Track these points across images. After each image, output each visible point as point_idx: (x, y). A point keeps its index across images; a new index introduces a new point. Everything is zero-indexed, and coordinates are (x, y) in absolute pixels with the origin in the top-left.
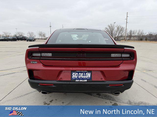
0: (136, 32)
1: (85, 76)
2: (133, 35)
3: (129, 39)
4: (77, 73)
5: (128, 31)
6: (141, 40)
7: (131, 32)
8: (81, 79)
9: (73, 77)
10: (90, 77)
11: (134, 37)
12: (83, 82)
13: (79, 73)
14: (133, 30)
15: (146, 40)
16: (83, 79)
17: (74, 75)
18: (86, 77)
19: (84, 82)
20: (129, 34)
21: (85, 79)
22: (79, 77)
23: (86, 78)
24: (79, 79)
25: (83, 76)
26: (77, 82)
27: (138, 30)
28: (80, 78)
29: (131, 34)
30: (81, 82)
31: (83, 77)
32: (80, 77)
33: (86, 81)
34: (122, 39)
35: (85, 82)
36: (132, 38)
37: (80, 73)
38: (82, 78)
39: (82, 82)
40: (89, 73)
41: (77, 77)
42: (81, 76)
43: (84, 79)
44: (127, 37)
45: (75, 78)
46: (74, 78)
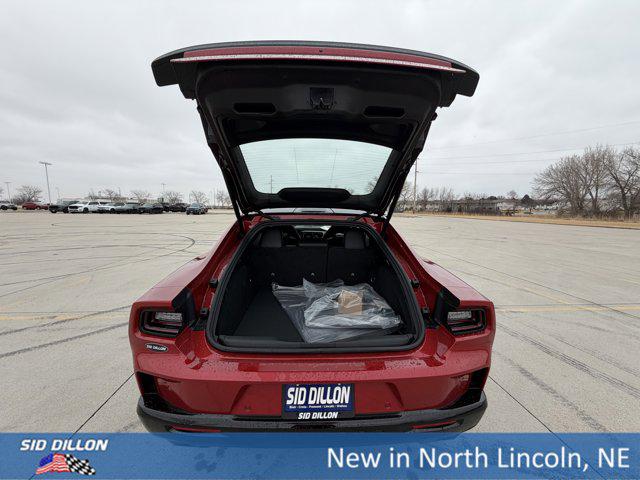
0: (437, 192)
1: (331, 397)
2: (430, 199)
3: (421, 210)
4: (304, 389)
5: (420, 191)
6: (449, 211)
7: (425, 192)
8: (317, 410)
9: (289, 402)
10: (347, 402)
11: (433, 203)
12: (324, 420)
13: (312, 389)
14: (429, 189)
15: (460, 211)
16: (324, 409)
17: (293, 393)
18: (336, 402)
19: (328, 419)
20: (422, 198)
21: (333, 410)
22: (310, 402)
23: (333, 404)
24: (312, 411)
25: (325, 398)
26: (302, 420)
27: (440, 188)
28: (315, 404)
29: (425, 197)
30: (316, 420)
31: (323, 402)
32: (313, 402)
33: (335, 415)
34: (406, 209)
35: (331, 419)
36: (428, 207)
37: (315, 389)
38: (320, 404)
39: (319, 419)
40: (344, 388)
41: (303, 402)
42: (318, 396)
43: (328, 410)
44: (418, 203)
45: (297, 405)
46: (293, 404)
